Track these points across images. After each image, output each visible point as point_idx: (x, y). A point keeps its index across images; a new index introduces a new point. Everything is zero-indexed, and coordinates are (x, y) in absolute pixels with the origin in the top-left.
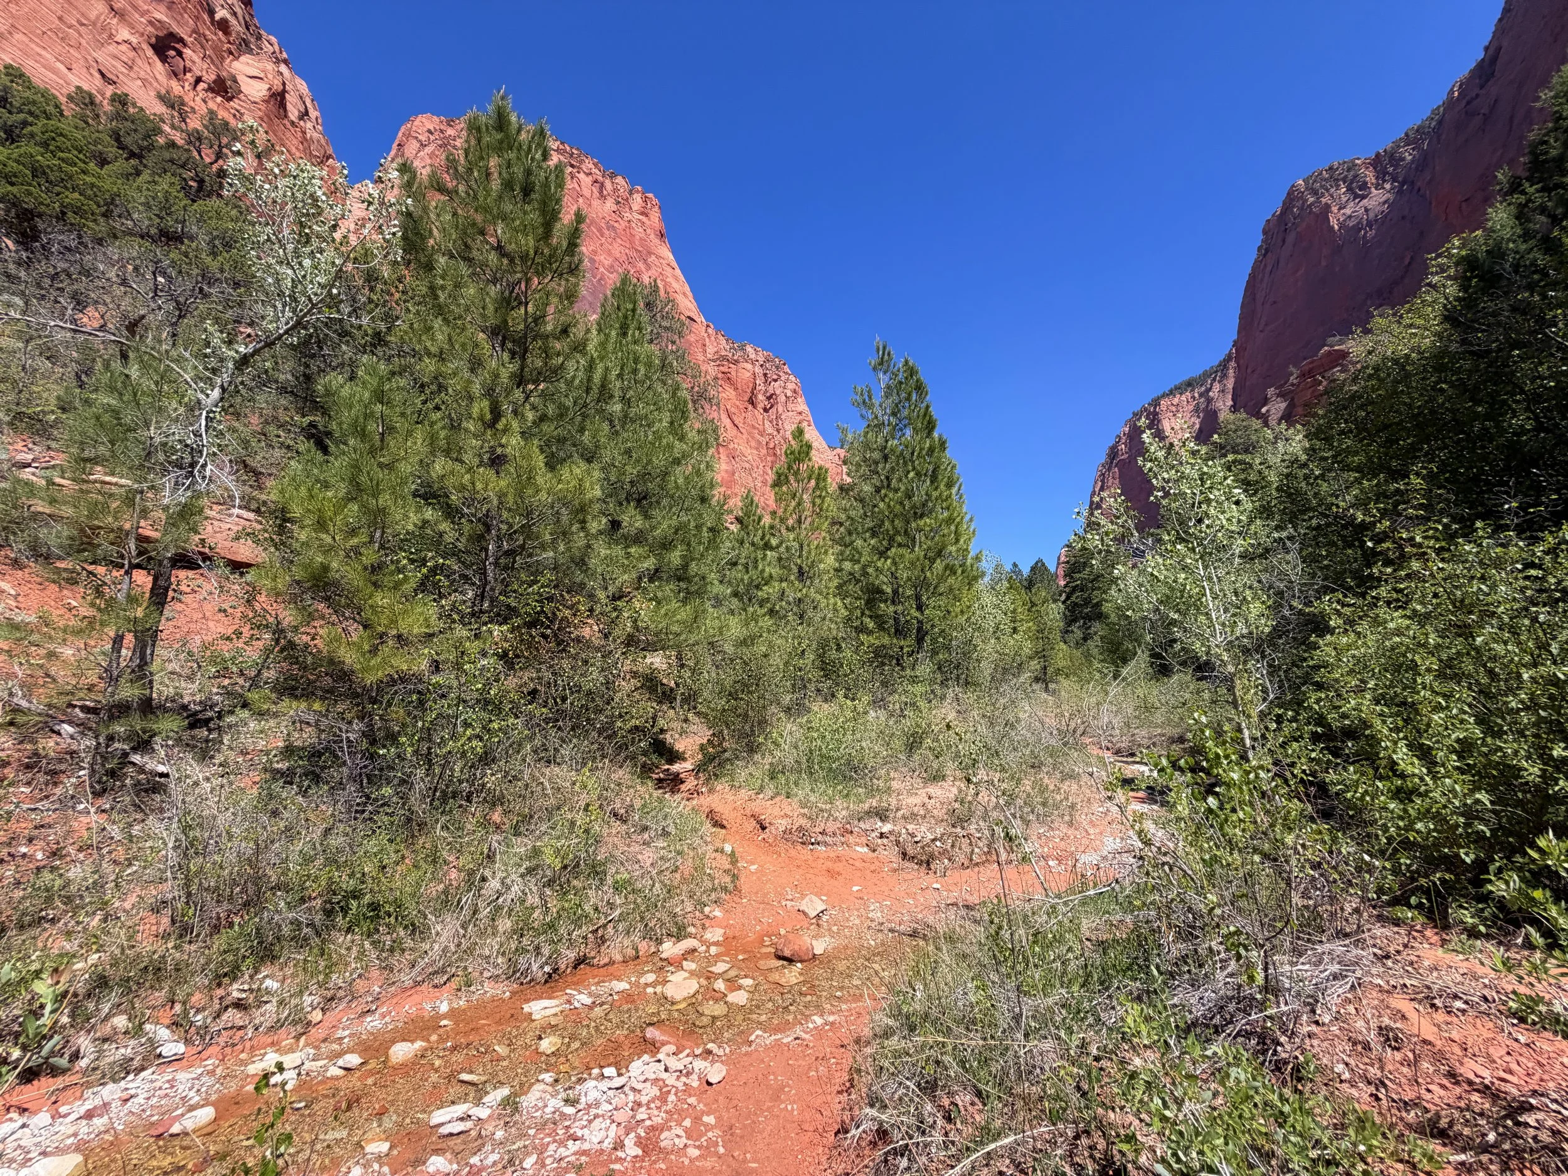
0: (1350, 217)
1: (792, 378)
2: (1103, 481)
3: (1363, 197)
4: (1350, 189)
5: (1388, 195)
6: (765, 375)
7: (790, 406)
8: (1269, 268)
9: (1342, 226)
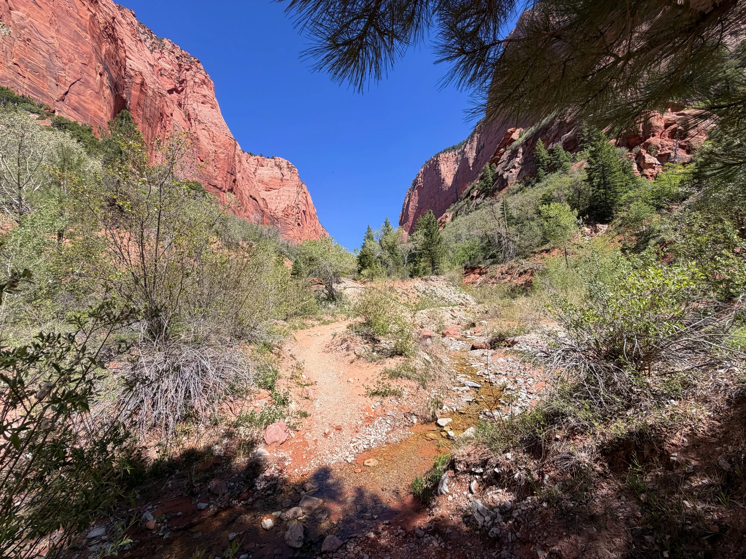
1: (203, 72)
2: (409, 197)
6: (180, 65)
7: (196, 89)
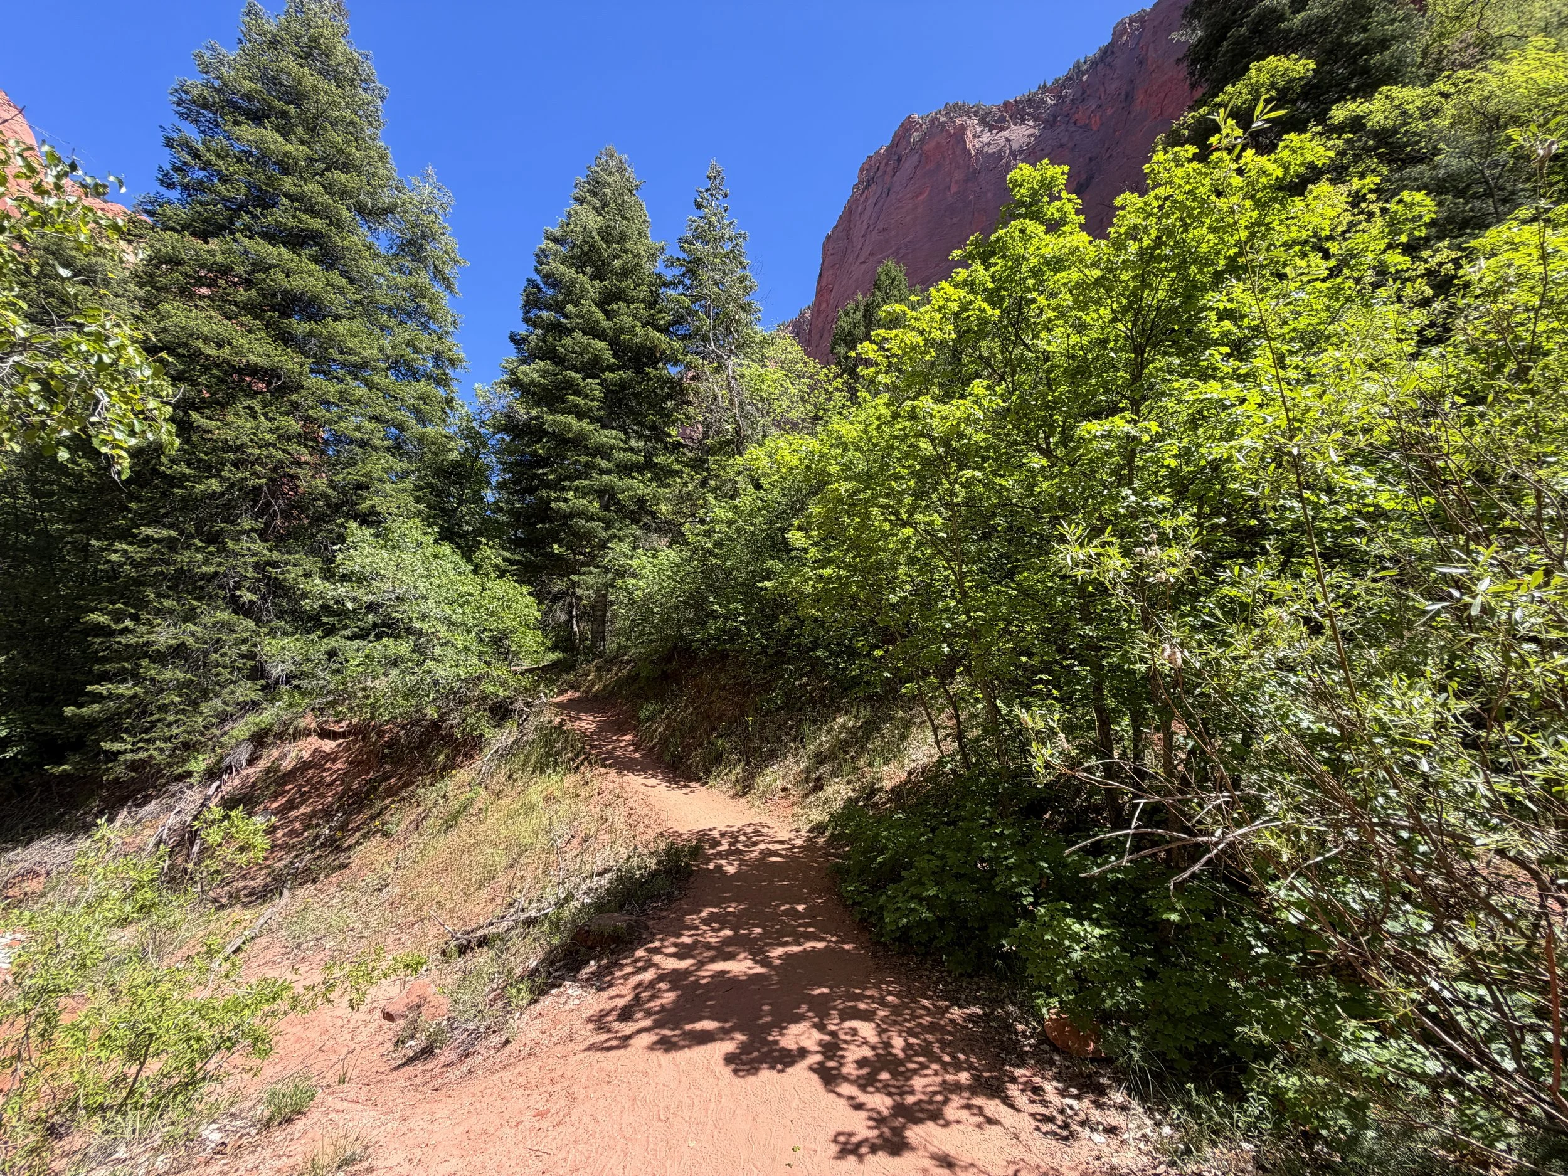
0: (989, 144)
3: (1002, 129)
4: (983, 121)
5: (1031, 131)
8: (872, 200)
9: (979, 151)
